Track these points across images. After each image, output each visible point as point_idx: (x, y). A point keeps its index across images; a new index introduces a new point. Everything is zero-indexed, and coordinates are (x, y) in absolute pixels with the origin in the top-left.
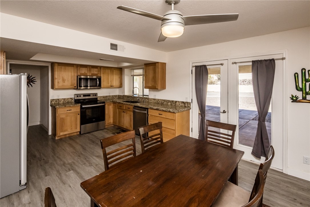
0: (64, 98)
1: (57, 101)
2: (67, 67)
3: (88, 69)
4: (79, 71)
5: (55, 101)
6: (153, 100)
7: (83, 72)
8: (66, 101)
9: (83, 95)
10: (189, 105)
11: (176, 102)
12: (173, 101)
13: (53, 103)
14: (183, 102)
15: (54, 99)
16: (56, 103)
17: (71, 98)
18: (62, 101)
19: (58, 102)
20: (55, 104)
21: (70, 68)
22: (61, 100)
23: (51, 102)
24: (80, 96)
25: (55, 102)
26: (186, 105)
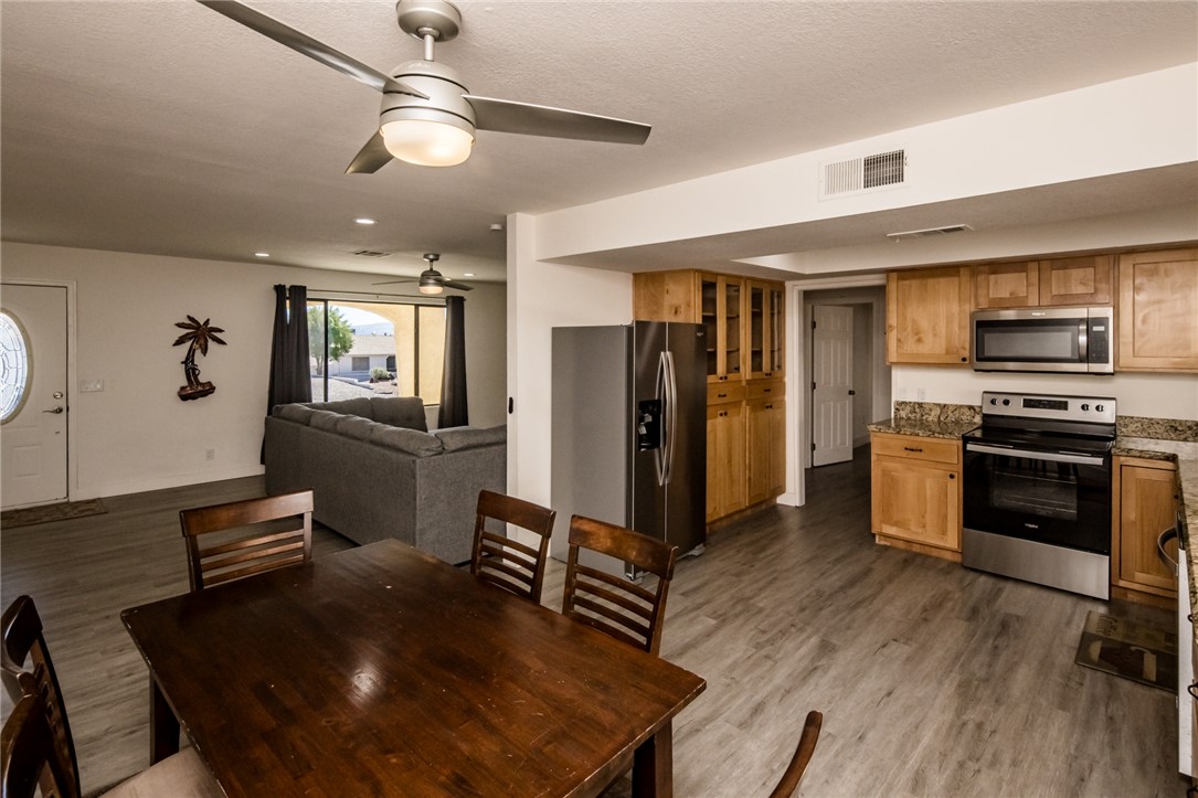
0: (943, 402)
1: (917, 410)
2: (931, 282)
3: (1034, 275)
4: (982, 292)
5: (908, 408)
7: (1005, 294)
8: (951, 414)
9: (1022, 399)
13: (903, 414)
15: (907, 400)
16: (912, 416)
17: (971, 408)
18: (933, 413)
19: (918, 416)
20: (909, 419)
21: (943, 281)
22: (931, 410)
23: (897, 409)
24: (1006, 403)
25: (911, 412)
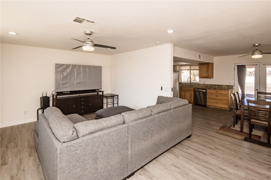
6: (203, 85)
10: (232, 87)
11: (222, 85)
12: (219, 85)
14: (228, 85)
26: (230, 87)
